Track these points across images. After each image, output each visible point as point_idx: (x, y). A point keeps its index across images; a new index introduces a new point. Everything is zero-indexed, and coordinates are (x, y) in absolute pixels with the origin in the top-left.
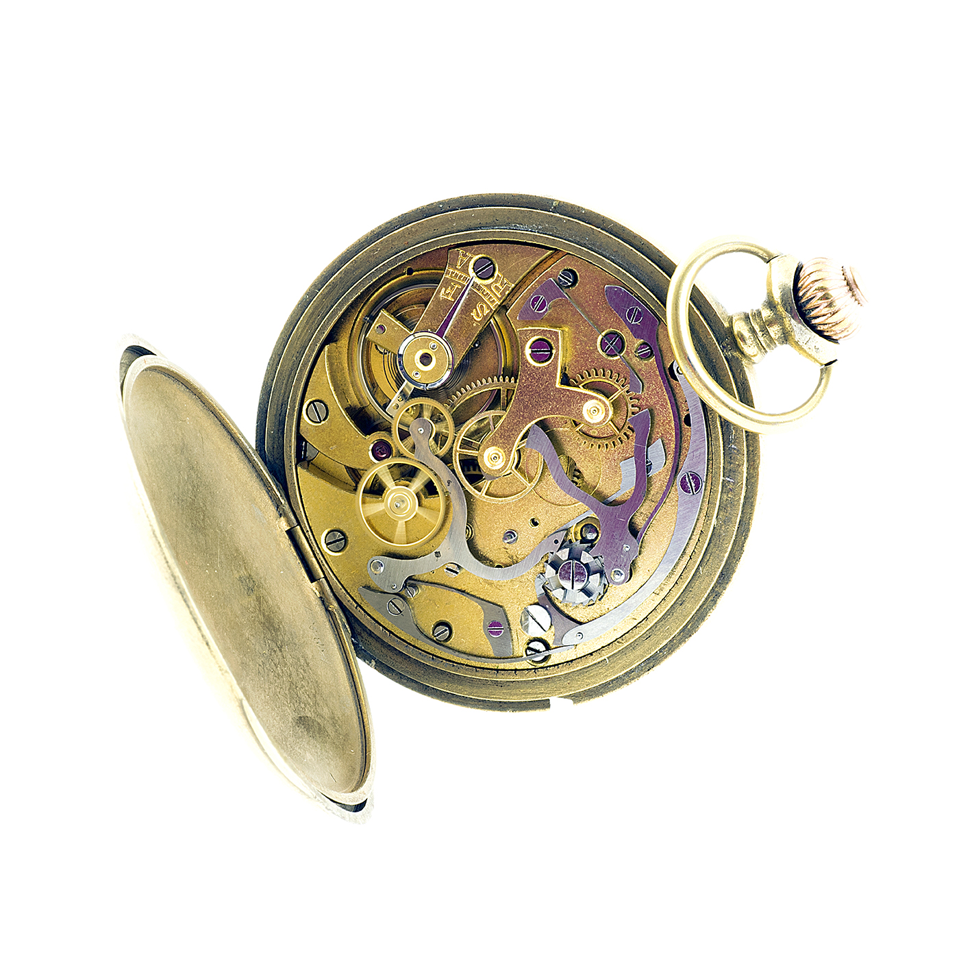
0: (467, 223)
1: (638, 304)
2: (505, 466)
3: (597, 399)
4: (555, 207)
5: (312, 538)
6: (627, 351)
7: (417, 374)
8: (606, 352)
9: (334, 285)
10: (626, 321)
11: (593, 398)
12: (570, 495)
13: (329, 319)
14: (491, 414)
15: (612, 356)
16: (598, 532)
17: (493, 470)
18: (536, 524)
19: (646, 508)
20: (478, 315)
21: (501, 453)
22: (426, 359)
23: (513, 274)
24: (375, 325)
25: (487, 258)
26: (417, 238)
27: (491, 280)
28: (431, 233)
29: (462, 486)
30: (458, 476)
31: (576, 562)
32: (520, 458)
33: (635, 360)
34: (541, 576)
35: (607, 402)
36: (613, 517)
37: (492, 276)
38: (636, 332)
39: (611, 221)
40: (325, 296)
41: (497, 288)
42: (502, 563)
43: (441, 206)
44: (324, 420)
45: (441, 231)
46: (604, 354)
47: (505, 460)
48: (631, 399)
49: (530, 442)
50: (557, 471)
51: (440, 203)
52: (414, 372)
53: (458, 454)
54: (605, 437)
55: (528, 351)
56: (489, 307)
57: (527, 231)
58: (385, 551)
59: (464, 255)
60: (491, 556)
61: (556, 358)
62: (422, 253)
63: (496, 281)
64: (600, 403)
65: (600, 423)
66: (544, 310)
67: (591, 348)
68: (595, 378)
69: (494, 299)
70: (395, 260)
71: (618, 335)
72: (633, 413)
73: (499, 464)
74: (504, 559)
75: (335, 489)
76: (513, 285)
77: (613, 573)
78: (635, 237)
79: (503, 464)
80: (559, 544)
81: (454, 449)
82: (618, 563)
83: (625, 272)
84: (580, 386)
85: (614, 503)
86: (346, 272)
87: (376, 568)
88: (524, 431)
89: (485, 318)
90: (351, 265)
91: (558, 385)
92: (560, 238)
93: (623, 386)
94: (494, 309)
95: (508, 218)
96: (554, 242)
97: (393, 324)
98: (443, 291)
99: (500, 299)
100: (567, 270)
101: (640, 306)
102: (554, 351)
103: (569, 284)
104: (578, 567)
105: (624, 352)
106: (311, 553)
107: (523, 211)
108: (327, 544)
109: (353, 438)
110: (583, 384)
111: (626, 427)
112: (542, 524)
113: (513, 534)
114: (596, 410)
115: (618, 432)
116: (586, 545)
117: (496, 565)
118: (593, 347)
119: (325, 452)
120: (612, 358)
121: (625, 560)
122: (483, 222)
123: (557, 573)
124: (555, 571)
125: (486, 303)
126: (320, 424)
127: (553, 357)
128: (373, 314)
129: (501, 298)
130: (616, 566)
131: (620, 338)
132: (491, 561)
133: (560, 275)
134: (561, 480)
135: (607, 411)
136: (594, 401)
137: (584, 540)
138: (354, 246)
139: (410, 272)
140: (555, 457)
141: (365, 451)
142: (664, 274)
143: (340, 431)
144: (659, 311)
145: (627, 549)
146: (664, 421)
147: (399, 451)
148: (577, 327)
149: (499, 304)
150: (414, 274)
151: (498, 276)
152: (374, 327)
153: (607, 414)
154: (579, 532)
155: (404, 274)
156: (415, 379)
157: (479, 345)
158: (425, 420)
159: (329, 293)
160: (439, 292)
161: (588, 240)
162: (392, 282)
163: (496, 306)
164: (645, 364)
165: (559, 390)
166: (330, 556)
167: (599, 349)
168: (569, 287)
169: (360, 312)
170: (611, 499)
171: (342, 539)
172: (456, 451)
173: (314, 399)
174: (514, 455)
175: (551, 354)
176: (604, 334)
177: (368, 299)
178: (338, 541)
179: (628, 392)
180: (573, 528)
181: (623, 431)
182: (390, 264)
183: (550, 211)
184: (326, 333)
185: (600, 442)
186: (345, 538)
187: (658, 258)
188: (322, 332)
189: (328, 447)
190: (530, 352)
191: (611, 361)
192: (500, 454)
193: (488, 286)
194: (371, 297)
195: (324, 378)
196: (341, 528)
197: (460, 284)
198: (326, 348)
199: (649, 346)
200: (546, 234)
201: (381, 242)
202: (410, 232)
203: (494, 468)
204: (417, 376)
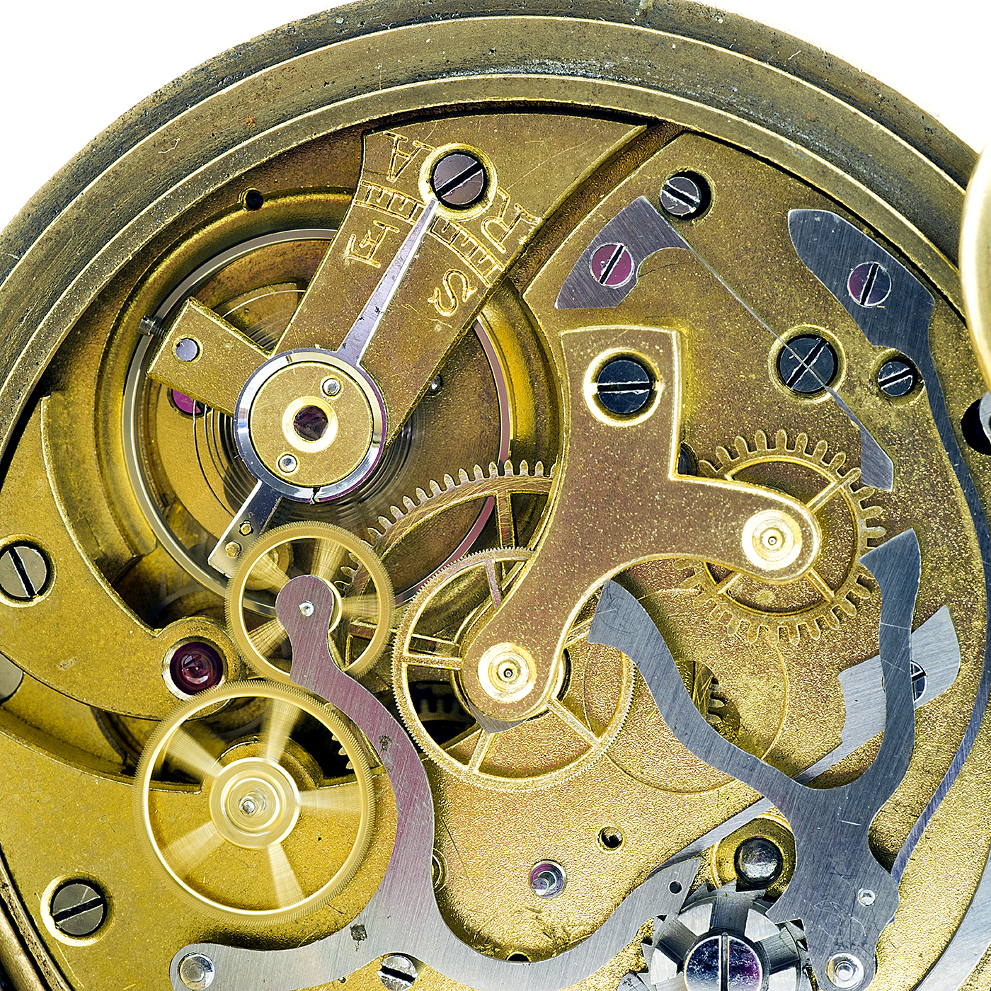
0: (412, 61)
1: (877, 255)
2: (536, 694)
3: (779, 506)
4: (644, 13)
5: (16, 902)
6: (848, 382)
7: (288, 462)
8: (790, 385)
9: (60, 239)
10: (847, 302)
11: (769, 504)
12: (712, 763)
13: (50, 329)
14: (489, 559)
15: (809, 395)
16: (780, 859)
17: (504, 705)
18: (613, 843)
19: (907, 790)
20: (446, 303)
21: (525, 659)
22: (311, 422)
23: (537, 192)
24: (173, 338)
25: (467, 153)
26: (279, 106)
27: (478, 211)
28: (317, 92)
29: (420, 751)
30: (408, 723)
31: (730, 938)
32: (568, 671)
33: (871, 403)
34: (634, 979)
35: (805, 512)
36: (828, 816)
37: (481, 198)
38: (874, 328)
39: (795, 44)
40: (37, 268)
41: (495, 230)
42: (528, 950)
43: (340, 21)
44: (41, 593)
45: (341, 84)
46: (786, 391)
47: (535, 676)
48: (864, 505)
49: (601, 626)
50: (674, 699)
51: (336, 13)
52: (281, 457)
53: (405, 665)
54: (793, 609)
55: (590, 389)
56: (474, 281)
57: (572, 75)
58: (212, 927)
59: (408, 147)
60: (496, 932)
61: (667, 402)
62: (294, 145)
63: (492, 213)
64: (788, 517)
65: (790, 570)
66: (627, 280)
67: (753, 376)
68: (767, 454)
69: (488, 257)
70: (225, 166)
71: (824, 341)
72: (871, 542)
73: (520, 688)
74: (534, 939)
75: (77, 772)
76: (539, 221)
77: (831, 966)
78: (862, 81)
79: (530, 687)
80: (682, 895)
81: (395, 654)
82: (845, 939)
83: (841, 172)
84: (728, 476)
85: (826, 781)
86: (93, 203)
87: (192, 975)
88: (583, 600)
89: (465, 308)
90: (106, 183)
91: (673, 475)
92: (665, 91)
93: (842, 472)
94: (489, 286)
95: (523, 45)
96: (648, 101)
97: (220, 335)
98: (350, 245)
99: (502, 258)
100: (683, 174)
101: (883, 259)
102: (659, 387)
103: (692, 210)
104: (737, 951)
105: (840, 384)
106: (15, 941)
107: (563, 24)
108: (57, 919)
109: (119, 638)
110: (733, 471)
111: (852, 578)
112: (629, 842)
113: (555, 869)
114: (778, 535)
115: (832, 593)
116: (752, 894)
117: (511, 953)
118: (758, 372)
119: (45, 675)
120: (807, 402)
121: (864, 931)
122: (456, 58)
123: (680, 969)
124: (675, 966)
125: (466, 269)
126: (31, 604)
127: (657, 401)
128: (164, 312)
129: (507, 256)
130: (840, 946)
131: (830, 347)
132: (496, 945)
133: (666, 187)
134: (687, 726)
135: (807, 537)
136: (771, 513)
137: (744, 883)
138: (109, 135)
139: (255, 201)
140: (669, 664)
141: (154, 669)
142: (942, 173)
143: (86, 620)
144: (933, 271)
145: (869, 901)
146: (952, 559)
147: (244, 665)
148: (713, 322)
149: (502, 270)
150: (265, 205)
151: (498, 198)
152: (170, 344)
153: (807, 547)
154: (731, 860)
155: (238, 208)
156: (283, 475)
157: (441, 384)
158: (316, 580)
159: (48, 258)
160: (340, 248)
161: (737, 94)
162: (209, 228)
163: (494, 275)
164: (899, 414)
165: (677, 488)
166: (65, 947)
167: (773, 378)
168: (689, 217)
169: (124, 310)
170: (815, 771)
171: (95, 903)
172: (401, 658)
173: (13, 538)
174: (558, 663)
175: (652, 394)
176: (785, 336)
177: (145, 278)
178: (85, 907)
179: (854, 487)
180: (715, 850)
181: (844, 590)
182: (212, 175)
183: (631, 23)
184: (44, 363)
185: (782, 621)
186: (103, 899)
187: (922, 133)
188: (30, 362)
189: (53, 663)
190: (596, 391)
191: (806, 409)
192: (522, 663)
193: (474, 226)
194: (151, 271)
195: (40, 482)
196: (94, 873)
197: (396, 223)
198: (44, 403)
199: (908, 363)
200: (623, 82)
201: (184, 122)
202: (261, 91)
203: (507, 700)
204: (290, 467)
